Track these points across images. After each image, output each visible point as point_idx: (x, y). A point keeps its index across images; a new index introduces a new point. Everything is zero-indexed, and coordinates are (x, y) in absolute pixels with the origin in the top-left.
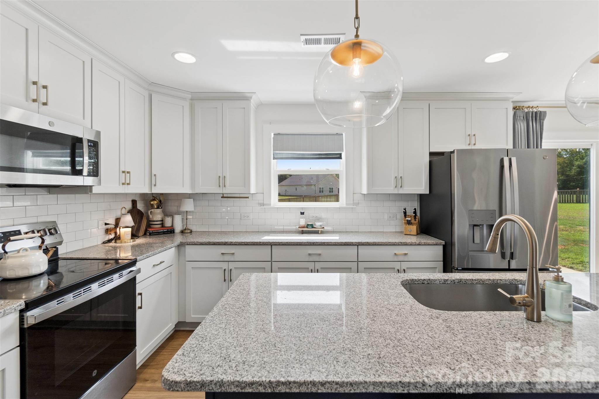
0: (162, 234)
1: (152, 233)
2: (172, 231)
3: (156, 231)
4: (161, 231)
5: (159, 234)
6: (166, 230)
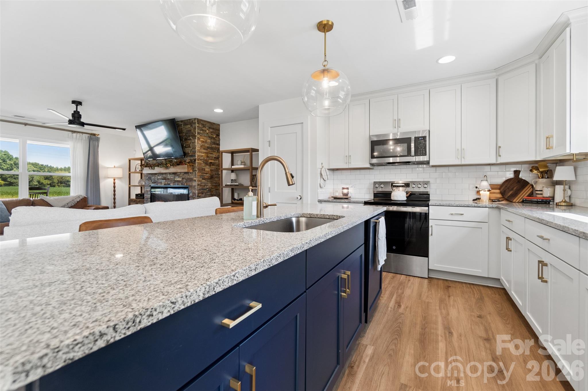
0: (535, 203)
1: (524, 201)
2: (548, 202)
3: (529, 200)
4: (535, 200)
5: (532, 203)
6: (541, 200)
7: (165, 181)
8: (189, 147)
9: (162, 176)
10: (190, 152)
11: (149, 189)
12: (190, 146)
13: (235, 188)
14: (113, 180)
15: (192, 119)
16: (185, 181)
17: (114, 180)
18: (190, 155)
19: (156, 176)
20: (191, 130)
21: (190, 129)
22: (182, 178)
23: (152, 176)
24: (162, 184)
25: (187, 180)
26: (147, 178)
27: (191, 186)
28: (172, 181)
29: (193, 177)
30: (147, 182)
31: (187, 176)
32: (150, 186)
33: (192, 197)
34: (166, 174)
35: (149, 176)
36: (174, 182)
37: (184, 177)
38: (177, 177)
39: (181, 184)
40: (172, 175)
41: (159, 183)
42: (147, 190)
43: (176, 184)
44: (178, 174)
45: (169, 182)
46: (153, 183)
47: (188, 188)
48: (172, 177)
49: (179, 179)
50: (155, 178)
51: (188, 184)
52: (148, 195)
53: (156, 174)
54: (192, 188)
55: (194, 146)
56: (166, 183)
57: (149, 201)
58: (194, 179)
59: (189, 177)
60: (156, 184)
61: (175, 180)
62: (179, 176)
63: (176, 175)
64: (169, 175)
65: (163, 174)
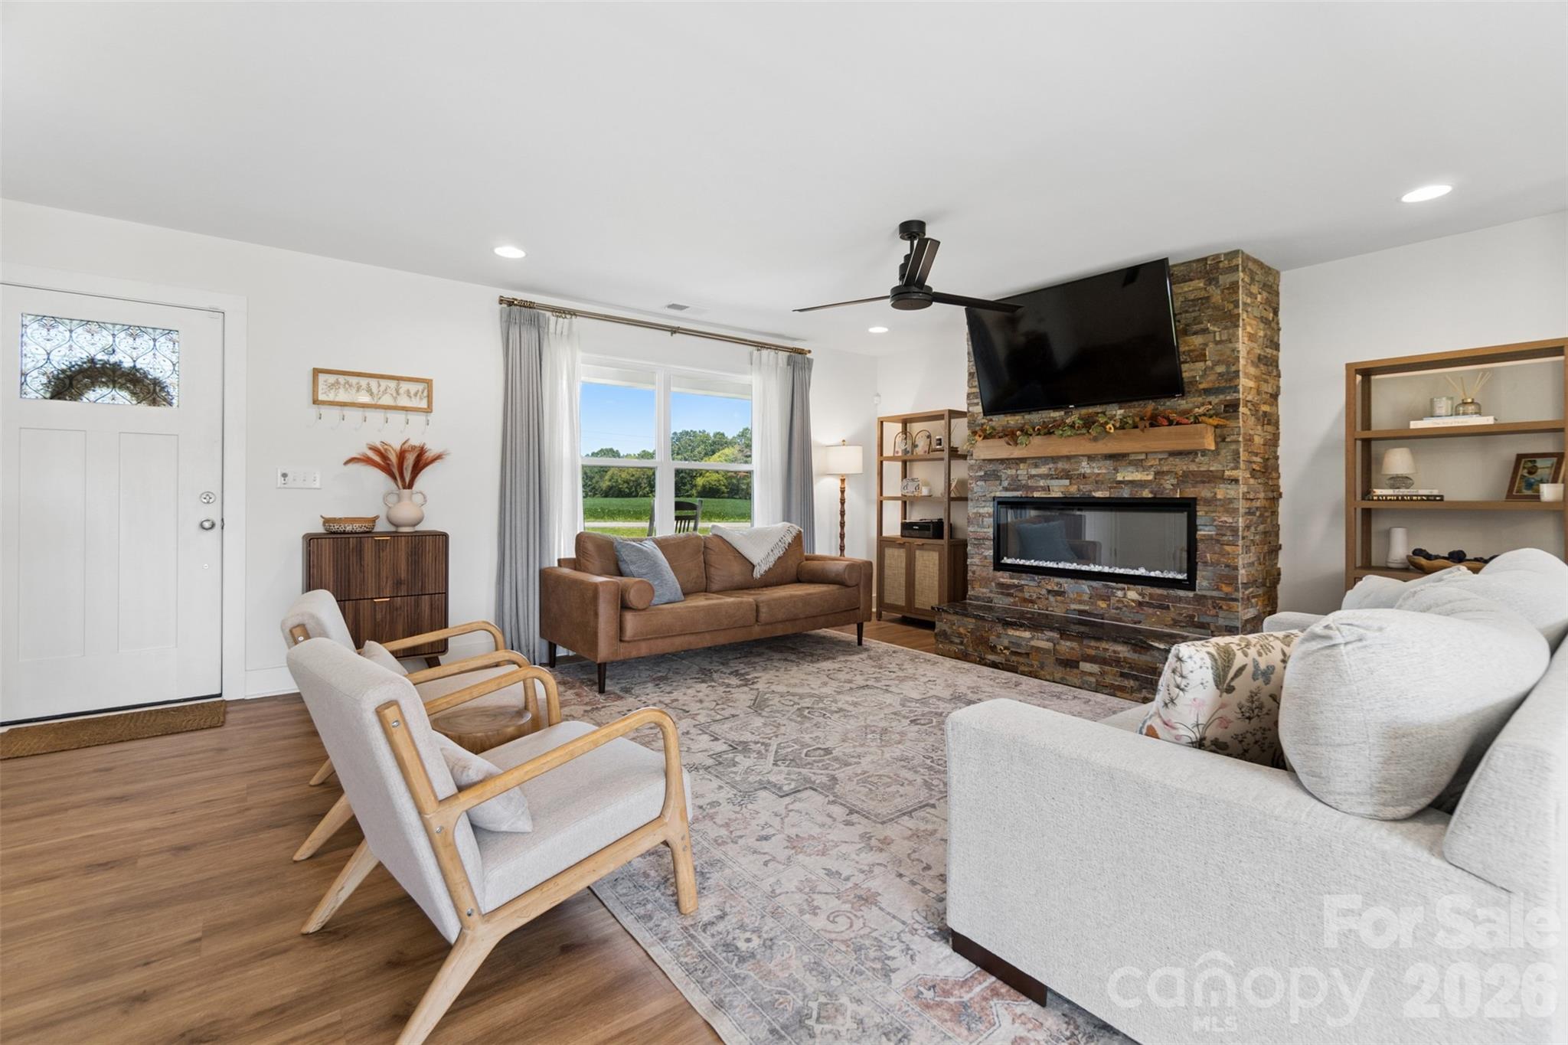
7: (1067, 482)
8: (1202, 357)
9: (1051, 466)
10: (1201, 377)
11: (989, 509)
12: (1205, 355)
13: (1377, 509)
14: (839, 482)
15: (1218, 256)
16: (1174, 482)
17: (843, 481)
18: (1201, 386)
19: (1022, 466)
20: (1208, 298)
21: (1203, 294)
22: (1157, 473)
23: (1001, 467)
24: (1053, 495)
25: (1185, 478)
26: (982, 473)
27: (1211, 502)
28: (1103, 483)
29: (1220, 468)
30: (982, 487)
31: (1181, 465)
32: (994, 498)
33: (1216, 540)
34: (1072, 461)
35: (991, 467)
36: (1110, 488)
37: (1165, 469)
38: (1130, 469)
39: (1151, 492)
40: (1102, 463)
41: (1036, 489)
42: (981, 511)
43: (1126, 493)
44: (1132, 457)
45: (1088, 487)
46: (1006, 489)
47: (1187, 506)
48: (1100, 468)
49: (1138, 476)
50: (1019, 472)
51: (1190, 492)
52: (985, 530)
53: (1023, 460)
54: (1211, 508)
55: (1228, 352)
56: (1073, 489)
57: (989, 549)
58: (1227, 473)
59: (1193, 467)
60: (1020, 493)
61: (1120, 478)
62: (1138, 464)
63: (1124, 463)
64: (1084, 464)
65: (1054, 459)
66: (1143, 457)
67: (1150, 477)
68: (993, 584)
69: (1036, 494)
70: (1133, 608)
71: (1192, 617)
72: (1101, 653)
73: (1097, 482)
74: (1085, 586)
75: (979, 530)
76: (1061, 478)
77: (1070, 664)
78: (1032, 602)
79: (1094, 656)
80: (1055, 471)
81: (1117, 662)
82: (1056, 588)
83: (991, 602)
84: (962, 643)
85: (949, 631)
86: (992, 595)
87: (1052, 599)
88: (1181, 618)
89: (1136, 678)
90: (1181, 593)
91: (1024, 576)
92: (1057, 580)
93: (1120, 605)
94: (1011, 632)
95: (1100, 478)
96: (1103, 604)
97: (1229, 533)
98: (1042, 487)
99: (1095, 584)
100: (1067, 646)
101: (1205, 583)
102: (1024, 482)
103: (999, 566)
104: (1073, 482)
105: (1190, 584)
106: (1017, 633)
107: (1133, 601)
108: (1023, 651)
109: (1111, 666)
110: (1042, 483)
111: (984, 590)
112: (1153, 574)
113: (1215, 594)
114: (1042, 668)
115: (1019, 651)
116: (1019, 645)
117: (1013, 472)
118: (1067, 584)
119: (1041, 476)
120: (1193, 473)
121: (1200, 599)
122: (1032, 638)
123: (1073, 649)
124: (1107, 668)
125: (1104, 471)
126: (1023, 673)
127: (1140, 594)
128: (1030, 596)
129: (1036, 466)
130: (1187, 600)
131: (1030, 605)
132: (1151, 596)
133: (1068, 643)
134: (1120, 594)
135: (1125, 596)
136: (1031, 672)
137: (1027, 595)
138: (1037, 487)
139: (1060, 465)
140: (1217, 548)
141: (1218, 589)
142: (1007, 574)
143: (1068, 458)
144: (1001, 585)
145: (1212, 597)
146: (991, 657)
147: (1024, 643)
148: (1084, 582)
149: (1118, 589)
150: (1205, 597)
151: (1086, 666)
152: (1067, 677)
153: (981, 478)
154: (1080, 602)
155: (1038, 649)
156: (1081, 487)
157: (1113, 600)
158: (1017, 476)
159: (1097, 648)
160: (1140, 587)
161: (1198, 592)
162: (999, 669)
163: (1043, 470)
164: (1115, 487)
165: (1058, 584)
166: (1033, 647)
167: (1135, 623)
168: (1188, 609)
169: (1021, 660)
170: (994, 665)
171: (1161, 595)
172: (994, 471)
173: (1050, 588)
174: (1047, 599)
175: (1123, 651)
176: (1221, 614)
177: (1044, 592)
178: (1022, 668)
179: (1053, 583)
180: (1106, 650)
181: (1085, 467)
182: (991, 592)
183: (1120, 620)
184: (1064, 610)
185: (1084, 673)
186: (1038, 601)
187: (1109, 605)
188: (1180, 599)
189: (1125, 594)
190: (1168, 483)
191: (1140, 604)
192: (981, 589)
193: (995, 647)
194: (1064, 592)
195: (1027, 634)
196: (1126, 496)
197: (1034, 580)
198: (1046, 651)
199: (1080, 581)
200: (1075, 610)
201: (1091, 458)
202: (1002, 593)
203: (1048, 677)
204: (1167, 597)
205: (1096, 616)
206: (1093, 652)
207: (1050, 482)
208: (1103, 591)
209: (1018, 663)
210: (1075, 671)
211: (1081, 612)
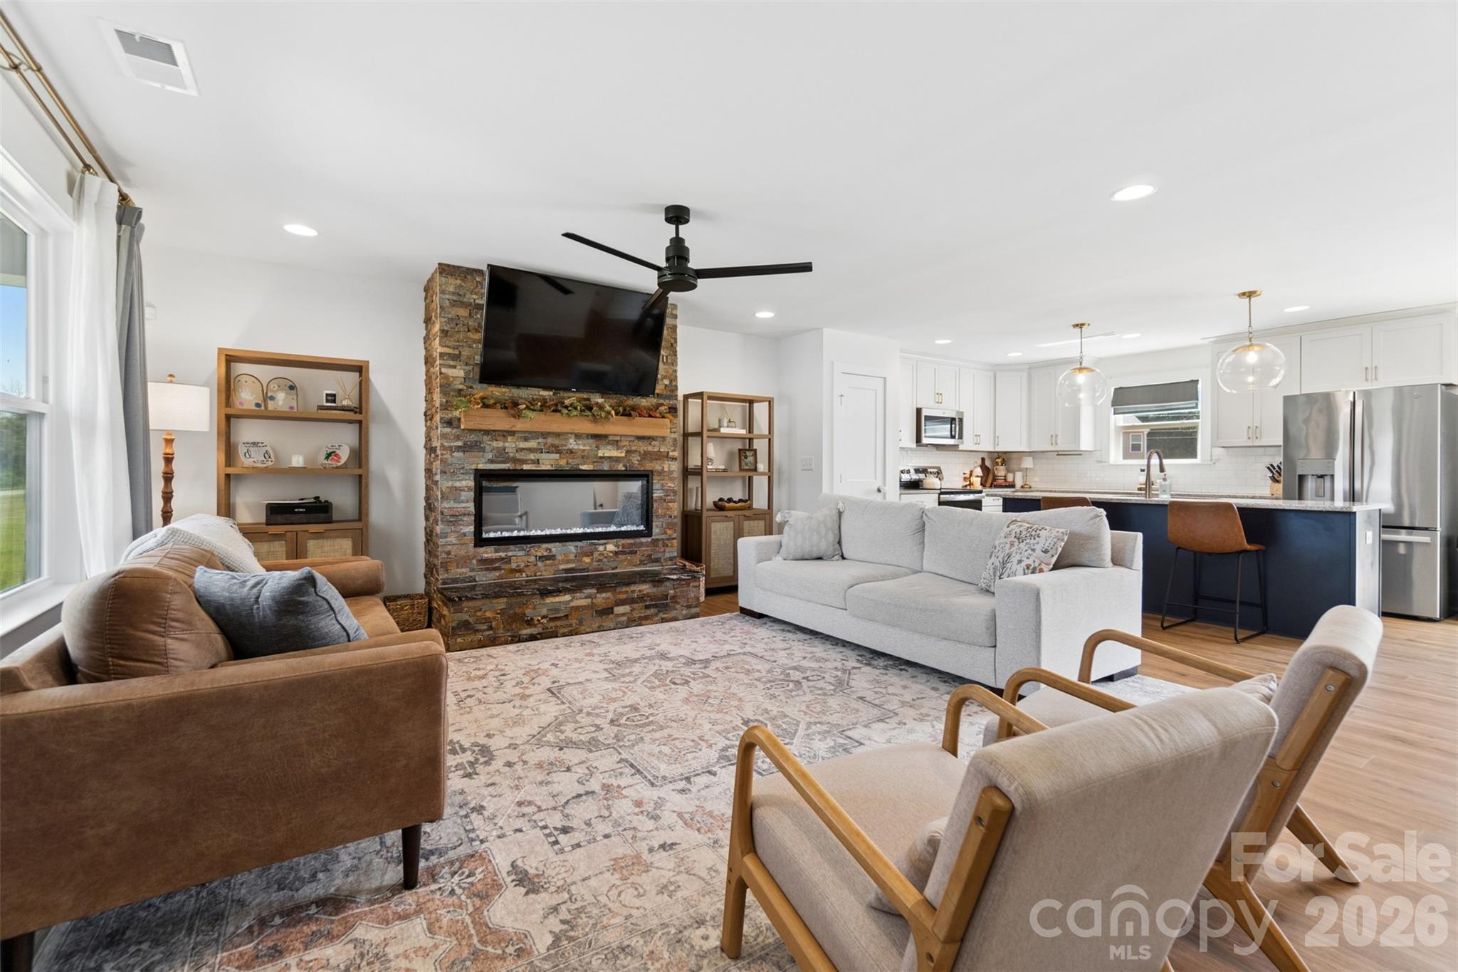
11: (468, 482)
14: (164, 445)
16: (639, 458)
17: (169, 442)
22: (627, 452)
23: (485, 438)
24: (543, 467)
25: (646, 456)
26: (460, 444)
27: (661, 473)
28: (587, 458)
29: (666, 450)
30: (459, 459)
31: (643, 447)
32: (476, 470)
33: (662, 500)
34: (561, 437)
35: (473, 437)
36: (594, 462)
37: (633, 448)
38: (609, 447)
39: (624, 466)
40: (586, 441)
41: (525, 462)
42: (458, 484)
43: (606, 467)
44: (611, 438)
45: (576, 461)
46: (492, 461)
47: (646, 476)
48: (584, 445)
49: (614, 453)
50: (507, 444)
51: (649, 466)
52: (463, 505)
53: (512, 433)
54: (662, 477)
55: (671, 371)
56: (563, 462)
57: (468, 525)
58: (671, 454)
59: (650, 448)
60: (508, 465)
61: (600, 454)
62: (616, 444)
63: (604, 442)
64: (571, 441)
65: (545, 435)
66: (618, 438)
67: (623, 455)
68: (474, 562)
69: (526, 467)
70: (611, 557)
71: (650, 556)
72: (630, 595)
73: (583, 457)
74: (571, 547)
75: (456, 505)
76: (552, 453)
77: (607, 611)
78: (520, 571)
79: (625, 599)
80: (544, 445)
81: (641, 598)
82: (545, 554)
83: (475, 581)
84: (491, 628)
85: (471, 620)
86: (472, 574)
87: (540, 564)
88: (644, 558)
89: (655, 606)
90: (644, 540)
91: (512, 547)
92: (544, 546)
93: (601, 558)
94: (549, 600)
95: (585, 453)
96: (587, 560)
97: (672, 494)
98: (532, 460)
99: (579, 544)
100: (603, 598)
101: (658, 530)
102: (511, 455)
103: (480, 541)
104: (562, 455)
105: (648, 532)
106: (557, 599)
107: (611, 552)
108: (562, 615)
109: (637, 603)
110: (532, 456)
111: (464, 570)
112: (623, 529)
113: (663, 536)
114: (581, 623)
115: (558, 616)
116: (557, 610)
117: (500, 444)
118: (555, 548)
119: (530, 450)
120: (650, 453)
121: (655, 542)
122: (571, 601)
123: (608, 598)
124: (635, 606)
125: (588, 448)
126: (564, 635)
127: (616, 546)
128: (518, 566)
129: (526, 439)
130: (647, 545)
131: (517, 575)
132: (623, 546)
133: (604, 595)
134: (601, 548)
135: (605, 549)
136: (571, 631)
137: (514, 566)
138: (528, 460)
139: (550, 440)
140: (665, 504)
141: (665, 533)
142: (492, 548)
143: (558, 435)
144: (483, 561)
145: (663, 539)
146: (527, 631)
147: (562, 607)
148: (571, 543)
149: (600, 545)
150: (657, 540)
151: (619, 610)
152: (604, 624)
153: (458, 449)
154: (568, 562)
155: (577, 608)
156: (570, 461)
157: (596, 554)
158: (504, 449)
159: (627, 592)
160: (615, 540)
161: (653, 537)
162: (538, 639)
163: (532, 444)
164: (598, 462)
165: (547, 549)
166: (572, 607)
167: (613, 569)
168: (646, 550)
169: (558, 623)
170: (533, 638)
171: (631, 544)
172: (476, 442)
173: (539, 554)
174: (536, 565)
175: (646, 588)
176: (667, 550)
177: (532, 559)
178: (562, 631)
179: (542, 550)
180: (633, 592)
181: (572, 444)
182: (472, 570)
183: (602, 570)
184: (552, 572)
185: (618, 615)
186: (526, 569)
187: (592, 560)
188: (642, 544)
189: (605, 548)
190: (635, 459)
191: (616, 553)
192: (459, 570)
193: (532, 619)
194: (554, 556)
195: (567, 597)
196: (606, 469)
197: (524, 550)
198: (584, 607)
199: (568, 543)
200: (563, 570)
201: (578, 436)
202: (487, 569)
203: (588, 630)
204: (634, 544)
205: (583, 570)
206: (624, 596)
207: (538, 456)
208: (588, 549)
209: (556, 627)
210: (611, 616)
211: (567, 571)
